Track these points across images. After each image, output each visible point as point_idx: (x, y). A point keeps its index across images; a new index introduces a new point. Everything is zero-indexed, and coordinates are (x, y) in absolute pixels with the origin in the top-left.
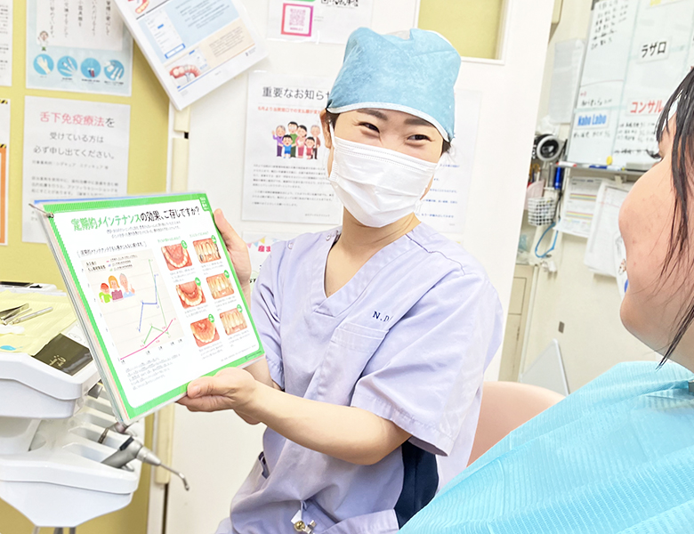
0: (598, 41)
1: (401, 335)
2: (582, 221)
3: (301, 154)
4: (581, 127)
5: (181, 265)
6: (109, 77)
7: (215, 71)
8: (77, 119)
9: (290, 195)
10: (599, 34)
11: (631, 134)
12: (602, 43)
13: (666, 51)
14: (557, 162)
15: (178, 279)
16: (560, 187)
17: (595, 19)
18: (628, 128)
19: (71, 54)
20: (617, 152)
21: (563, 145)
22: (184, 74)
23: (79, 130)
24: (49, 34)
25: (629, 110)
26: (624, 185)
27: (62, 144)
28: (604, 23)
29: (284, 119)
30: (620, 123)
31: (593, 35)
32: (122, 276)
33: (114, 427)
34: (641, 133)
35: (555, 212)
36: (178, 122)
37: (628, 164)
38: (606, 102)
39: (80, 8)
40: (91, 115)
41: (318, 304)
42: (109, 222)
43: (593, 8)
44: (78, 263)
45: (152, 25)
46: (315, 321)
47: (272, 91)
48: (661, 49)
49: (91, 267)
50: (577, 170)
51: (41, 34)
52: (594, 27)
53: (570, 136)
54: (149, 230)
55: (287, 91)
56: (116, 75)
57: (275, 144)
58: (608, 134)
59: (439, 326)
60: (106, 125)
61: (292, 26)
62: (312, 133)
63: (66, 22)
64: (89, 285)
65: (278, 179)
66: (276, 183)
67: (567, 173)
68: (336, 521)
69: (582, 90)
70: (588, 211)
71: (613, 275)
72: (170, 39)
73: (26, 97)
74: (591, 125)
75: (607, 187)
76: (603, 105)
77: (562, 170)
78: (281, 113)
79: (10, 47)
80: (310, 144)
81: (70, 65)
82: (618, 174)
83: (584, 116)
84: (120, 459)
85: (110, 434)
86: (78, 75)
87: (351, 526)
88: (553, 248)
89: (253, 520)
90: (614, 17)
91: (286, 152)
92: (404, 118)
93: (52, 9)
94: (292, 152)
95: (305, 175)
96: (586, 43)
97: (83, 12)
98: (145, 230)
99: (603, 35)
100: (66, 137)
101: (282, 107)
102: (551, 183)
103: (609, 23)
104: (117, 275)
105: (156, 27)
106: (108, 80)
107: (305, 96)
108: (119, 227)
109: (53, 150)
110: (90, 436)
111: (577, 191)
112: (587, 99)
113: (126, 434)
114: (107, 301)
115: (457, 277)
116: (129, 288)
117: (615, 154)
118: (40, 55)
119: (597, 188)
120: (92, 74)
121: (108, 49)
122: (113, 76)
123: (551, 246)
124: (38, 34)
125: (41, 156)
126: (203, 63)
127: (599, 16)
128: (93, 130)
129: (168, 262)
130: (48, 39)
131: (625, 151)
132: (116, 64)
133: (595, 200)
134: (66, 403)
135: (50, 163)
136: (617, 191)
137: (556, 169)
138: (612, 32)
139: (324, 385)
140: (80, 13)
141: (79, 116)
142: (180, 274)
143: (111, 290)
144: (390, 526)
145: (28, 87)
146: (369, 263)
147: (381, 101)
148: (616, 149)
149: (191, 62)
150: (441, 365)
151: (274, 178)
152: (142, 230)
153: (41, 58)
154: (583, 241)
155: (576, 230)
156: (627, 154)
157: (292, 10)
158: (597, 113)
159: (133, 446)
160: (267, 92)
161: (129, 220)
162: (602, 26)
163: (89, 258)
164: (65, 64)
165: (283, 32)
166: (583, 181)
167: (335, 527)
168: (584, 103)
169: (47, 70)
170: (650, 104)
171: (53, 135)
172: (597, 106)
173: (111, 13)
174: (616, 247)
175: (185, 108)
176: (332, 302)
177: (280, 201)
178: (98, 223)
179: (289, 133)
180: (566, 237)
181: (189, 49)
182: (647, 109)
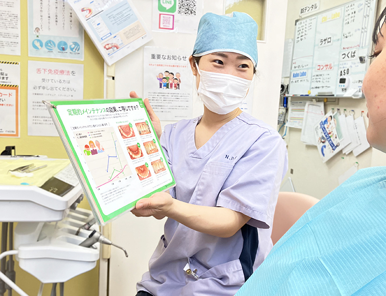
0: (299, 39)
1: (241, 167)
2: (298, 121)
3: (171, 87)
4: (294, 78)
5: (129, 136)
6: (72, 51)
7: (127, 46)
8: (56, 72)
9: (167, 107)
10: (300, 36)
11: (318, 80)
12: (301, 39)
13: (331, 42)
14: (285, 95)
15: (128, 143)
16: (287, 106)
17: (297, 30)
18: (317, 77)
19: (52, 39)
20: (313, 88)
21: (286, 87)
22: (111, 48)
23: (57, 77)
24: (40, 29)
25: (316, 69)
26: (317, 103)
27: (49, 85)
28: (301, 31)
29: (162, 70)
30: (313, 75)
31: (297, 36)
32: (97, 141)
33: (83, 227)
34: (323, 79)
35: (285, 118)
36: (109, 71)
37: (319, 93)
38: (305, 66)
39: (56, 16)
40: (63, 70)
41: (193, 153)
42: (89, 112)
43: (296, 25)
44: (71, 134)
45: (94, 23)
46: (192, 162)
47: (156, 56)
48: (329, 41)
49: (79, 136)
50: (295, 98)
51: (36, 29)
52: (297, 33)
53: (290, 83)
54: (111, 116)
55: (163, 56)
56: (76, 49)
57: (158, 82)
58: (308, 81)
59: (262, 161)
60: (71, 74)
61: (164, 25)
62: (176, 76)
63: (49, 23)
64: (78, 146)
65: (161, 99)
66: (160, 101)
67: (289, 99)
68: (208, 268)
69: (294, 61)
70: (301, 116)
71: (315, 145)
72: (104, 30)
73: (29, 61)
74: (299, 77)
75: (309, 105)
76: (304, 67)
77: (287, 99)
78: (161, 67)
79: (20, 36)
80: (176, 82)
81: (51, 45)
82: (314, 98)
83: (296, 73)
84: (89, 242)
85: (82, 230)
86: (56, 50)
87: (217, 270)
88: (285, 135)
89: (162, 272)
90: (306, 28)
91: (164, 86)
92: (236, 56)
93: (41, 16)
94: (167, 86)
95: (174, 97)
96: (294, 40)
97: (58, 18)
98: (109, 116)
99: (302, 36)
100: (50, 81)
101: (161, 64)
102: (282, 105)
103: (304, 31)
104: (94, 140)
105: (96, 25)
106: (71, 52)
107: (172, 58)
108: (94, 115)
109: (44, 88)
110: (71, 232)
111: (295, 108)
112: (296, 65)
113: (90, 230)
114: (88, 154)
115: (268, 135)
116: (101, 147)
117: (312, 89)
118: (36, 40)
119: (304, 105)
120: (63, 49)
121: (72, 37)
122: (74, 50)
123: (284, 134)
124: (34, 29)
125: (37, 91)
126: (121, 42)
127: (299, 28)
128: (64, 77)
129: (122, 135)
130: (39, 32)
131: (316, 88)
132: (75, 44)
133: (304, 111)
134: (59, 212)
135: (42, 94)
136: (314, 106)
137: (284, 98)
138: (306, 35)
139: (201, 195)
140: (56, 18)
141: (57, 70)
142: (128, 141)
143: (91, 149)
144: (238, 268)
145: (29, 56)
146: (219, 131)
147: (223, 48)
148: (312, 86)
149: (114, 42)
150: (265, 181)
151: (159, 99)
152: (107, 117)
153: (36, 41)
154: (300, 130)
155: (296, 125)
156: (318, 89)
157: (164, 17)
158: (302, 71)
159: (96, 235)
160: (153, 57)
161: (100, 111)
162: (301, 32)
163: (78, 131)
164: (49, 44)
165: (160, 28)
166: (297, 103)
167: (208, 271)
168: (295, 67)
169: (40, 47)
170: (326, 66)
171: (44, 80)
172: (301, 68)
173: (72, 19)
174: (316, 132)
175: (113, 64)
176: (200, 151)
177: (162, 110)
178: (82, 112)
179: (165, 77)
180: (291, 129)
181: (113, 36)
182: (325, 68)
